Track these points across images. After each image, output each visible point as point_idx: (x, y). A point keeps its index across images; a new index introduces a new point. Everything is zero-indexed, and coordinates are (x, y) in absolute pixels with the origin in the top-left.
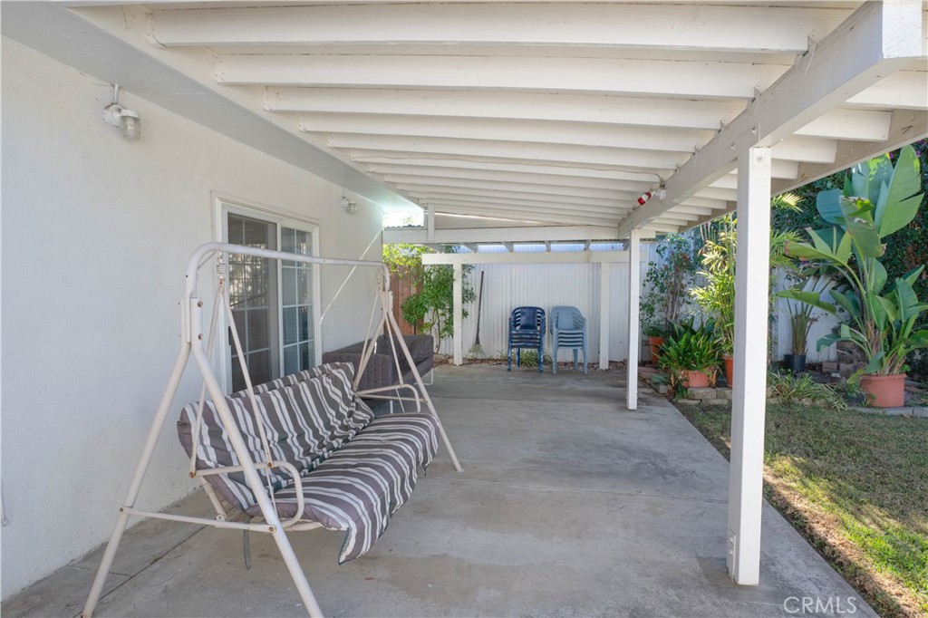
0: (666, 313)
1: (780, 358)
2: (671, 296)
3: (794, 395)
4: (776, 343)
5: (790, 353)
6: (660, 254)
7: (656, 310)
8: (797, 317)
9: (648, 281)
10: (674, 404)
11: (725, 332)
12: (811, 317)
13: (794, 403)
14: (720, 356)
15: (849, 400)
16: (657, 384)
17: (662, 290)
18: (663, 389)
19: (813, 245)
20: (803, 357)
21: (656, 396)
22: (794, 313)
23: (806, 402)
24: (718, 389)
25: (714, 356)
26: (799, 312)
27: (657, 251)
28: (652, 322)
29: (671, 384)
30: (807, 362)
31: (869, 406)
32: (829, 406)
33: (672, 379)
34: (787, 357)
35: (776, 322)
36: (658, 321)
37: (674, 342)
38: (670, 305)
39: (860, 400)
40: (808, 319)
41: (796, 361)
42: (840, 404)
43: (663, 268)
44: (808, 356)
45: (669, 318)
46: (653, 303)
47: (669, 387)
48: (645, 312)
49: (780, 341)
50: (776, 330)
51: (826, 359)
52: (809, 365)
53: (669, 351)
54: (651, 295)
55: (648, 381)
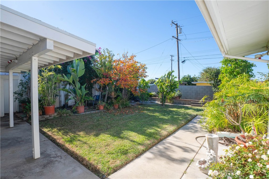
0: (27, 96)
1: (62, 105)
2: (29, 90)
3: (62, 114)
4: (61, 102)
5: (65, 104)
6: (25, 77)
7: (24, 95)
8: (66, 95)
9: (20, 86)
10: (28, 123)
11: (44, 100)
12: (69, 95)
13: (62, 116)
14: (43, 107)
15: (74, 113)
16: (23, 118)
17: (25, 88)
18: (25, 119)
19: (64, 78)
20: (68, 105)
21: (22, 121)
22: (65, 94)
23: (65, 115)
24: (42, 116)
25: (41, 107)
26: (66, 94)
27: (23, 76)
28: (22, 99)
29: (28, 117)
30: (68, 106)
31: (78, 114)
32: (70, 115)
33: (28, 115)
34: (64, 105)
35: (61, 96)
36: (25, 98)
37: (28, 104)
38: (28, 93)
39: (76, 112)
40: (68, 95)
41: (66, 106)
42: (72, 114)
43: (25, 82)
44: (68, 104)
45: (28, 97)
46: (23, 93)
47: (27, 118)
48: (19, 96)
49: (62, 101)
50: (61, 98)
51: (73, 104)
52: (69, 106)
53: (26, 107)
54: (22, 90)
55: (20, 118)
